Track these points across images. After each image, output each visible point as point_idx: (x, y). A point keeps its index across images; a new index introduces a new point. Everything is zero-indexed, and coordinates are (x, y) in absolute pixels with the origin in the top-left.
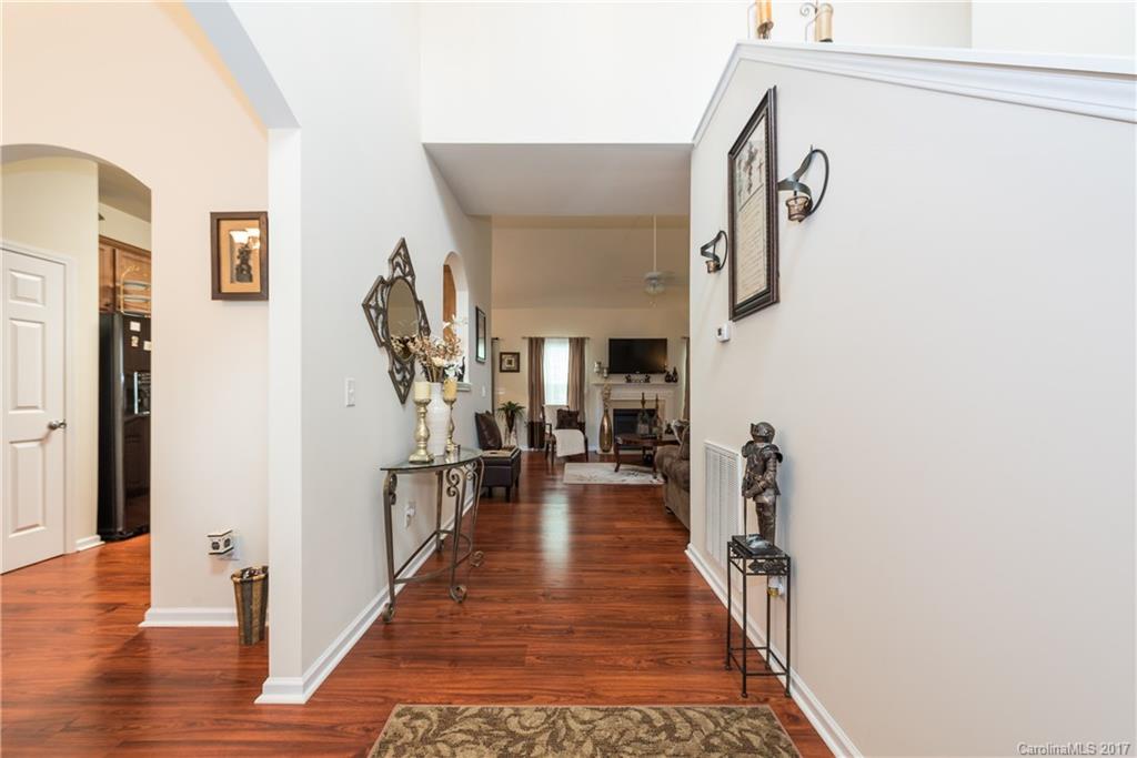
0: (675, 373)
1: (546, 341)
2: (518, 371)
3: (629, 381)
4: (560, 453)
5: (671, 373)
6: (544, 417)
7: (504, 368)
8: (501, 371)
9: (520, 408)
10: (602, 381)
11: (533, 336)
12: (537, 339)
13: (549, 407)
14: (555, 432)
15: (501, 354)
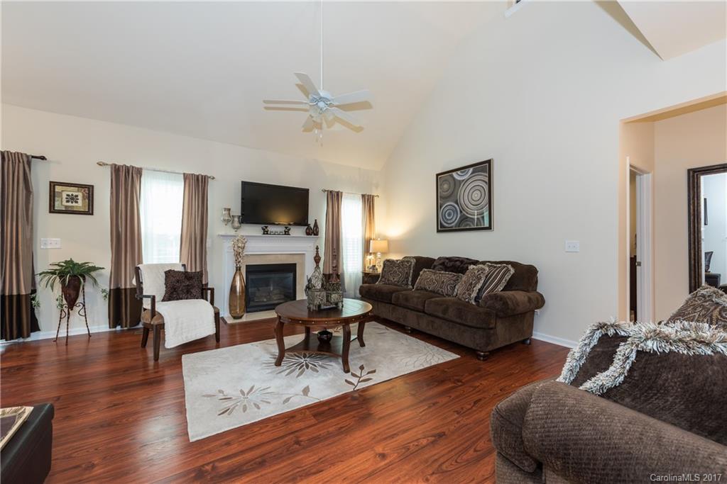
0: (316, 225)
1: (144, 172)
2: (90, 212)
3: (266, 232)
4: (172, 340)
5: (312, 226)
6: (140, 283)
7: (58, 206)
8: (52, 210)
9: (94, 269)
10: (232, 232)
11: (119, 163)
12: (127, 169)
13: (151, 267)
14: (162, 308)
15: (53, 185)
